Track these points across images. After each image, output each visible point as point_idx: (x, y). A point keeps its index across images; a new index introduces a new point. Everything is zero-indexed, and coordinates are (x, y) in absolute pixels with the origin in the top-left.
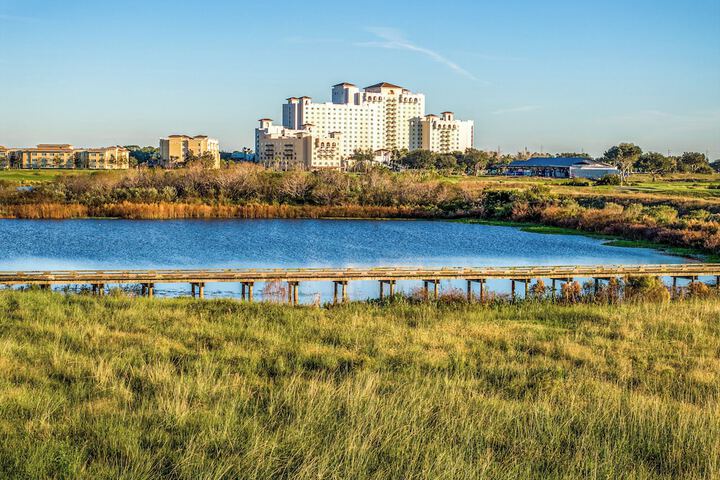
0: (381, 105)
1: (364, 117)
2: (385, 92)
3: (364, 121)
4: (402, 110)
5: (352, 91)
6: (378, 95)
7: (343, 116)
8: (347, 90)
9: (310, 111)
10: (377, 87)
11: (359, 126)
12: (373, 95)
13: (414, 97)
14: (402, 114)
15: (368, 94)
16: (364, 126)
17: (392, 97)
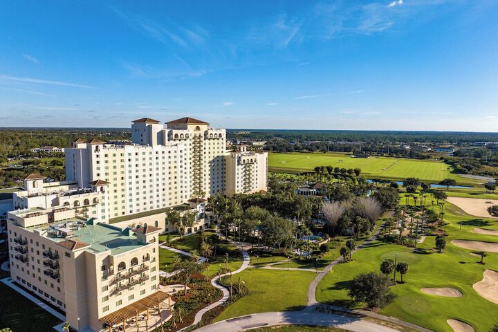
0: (188, 142)
1: (173, 160)
2: (191, 129)
3: (172, 165)
4: (207, 146)
5: (157, 128)
6: (184, 132)
7: (148, 162)
8: (150, 127)
9: (102, 159)
10: (183, 123)
11: (167, 171)
12: (179, 132)
13: (218, 133)
14: (207, 151)
15: (175, 132)
16: (173, 170)
17: (198, 133)
